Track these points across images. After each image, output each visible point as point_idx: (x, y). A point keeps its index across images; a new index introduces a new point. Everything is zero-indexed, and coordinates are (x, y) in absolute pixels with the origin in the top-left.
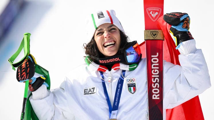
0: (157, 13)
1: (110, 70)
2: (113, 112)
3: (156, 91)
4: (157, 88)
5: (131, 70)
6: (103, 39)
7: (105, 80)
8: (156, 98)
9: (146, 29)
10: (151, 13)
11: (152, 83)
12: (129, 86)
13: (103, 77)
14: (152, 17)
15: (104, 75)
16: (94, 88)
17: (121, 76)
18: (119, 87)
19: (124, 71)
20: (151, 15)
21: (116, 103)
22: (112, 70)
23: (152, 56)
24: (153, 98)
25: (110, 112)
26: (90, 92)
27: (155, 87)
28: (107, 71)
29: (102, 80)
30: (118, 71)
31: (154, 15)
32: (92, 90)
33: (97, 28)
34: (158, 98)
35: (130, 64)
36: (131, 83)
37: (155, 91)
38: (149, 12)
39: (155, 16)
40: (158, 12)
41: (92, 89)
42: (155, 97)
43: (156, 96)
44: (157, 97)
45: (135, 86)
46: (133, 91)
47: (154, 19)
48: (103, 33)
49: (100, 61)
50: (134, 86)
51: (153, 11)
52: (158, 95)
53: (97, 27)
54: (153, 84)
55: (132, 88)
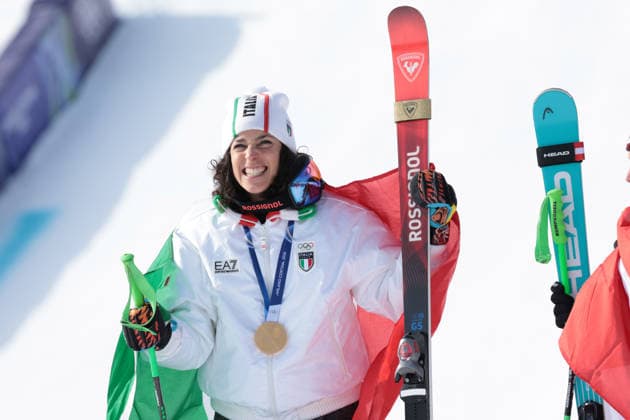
0: (416, 64)
1: (263, 222)
2: (271, 308)
3: (416, 224)
4: (416, 218)
5: (303, 219)
6: (242, 159)
7: (255, 244)
8: (416, 239)
9: (397, 100)
10: (406, 65)
11: (407, 208)
12: (302, 257)
13: (250, 238)
14: (408, 74)
15: (252, 232)
16: (234, 262)
17: (287, 235)
18: (284, 258)
19: (291, 223)
20: (405, 69)
21: (278, 290)
22: (268, 221)
23: (409, 154)
24: (411, 240)
25: (267, 308)
26: (227, 269)
27: (414, 216)
28: (258, 225)
29: (249, 244)
30: (278, 223)
31: (411, 70)
32: (231, 265)
33: (236, 136)
34: (420, 239)
35: (299, 207)
36: (306, 251)
37: (414, 225)
38: (403, 63)
39: (413, 70)
40: (419, 61)
41: (232, 261)
42: (413, 236)
43: (416, 235)
44: (419, 236)
45: (312, 257)
46: (306, 267)
47: (411, 77)
48: (245, 147)
49: (244, 208)
50: (310, 256)
51: (410, 61)
52: (420, 233)
53: (237, 133)
54: (410, 212)
55: (306, 261)
